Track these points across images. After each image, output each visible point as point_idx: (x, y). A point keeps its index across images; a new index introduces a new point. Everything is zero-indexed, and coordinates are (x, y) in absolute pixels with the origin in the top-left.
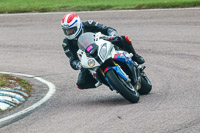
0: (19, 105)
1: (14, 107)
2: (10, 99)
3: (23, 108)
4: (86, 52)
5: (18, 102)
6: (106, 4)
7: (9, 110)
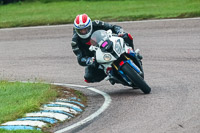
0: (77, 115)
1: (73, 118)
2: (67, 110)
3: (82, 118)
4: (101, 47)
5: (76, 113)
6: (148, 13)
7: (68, 121)
